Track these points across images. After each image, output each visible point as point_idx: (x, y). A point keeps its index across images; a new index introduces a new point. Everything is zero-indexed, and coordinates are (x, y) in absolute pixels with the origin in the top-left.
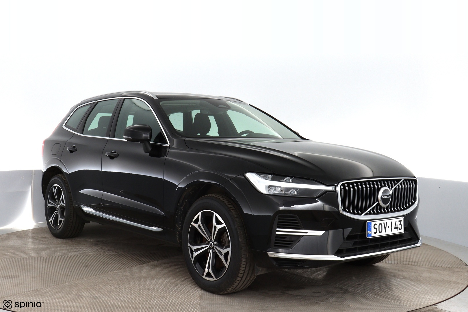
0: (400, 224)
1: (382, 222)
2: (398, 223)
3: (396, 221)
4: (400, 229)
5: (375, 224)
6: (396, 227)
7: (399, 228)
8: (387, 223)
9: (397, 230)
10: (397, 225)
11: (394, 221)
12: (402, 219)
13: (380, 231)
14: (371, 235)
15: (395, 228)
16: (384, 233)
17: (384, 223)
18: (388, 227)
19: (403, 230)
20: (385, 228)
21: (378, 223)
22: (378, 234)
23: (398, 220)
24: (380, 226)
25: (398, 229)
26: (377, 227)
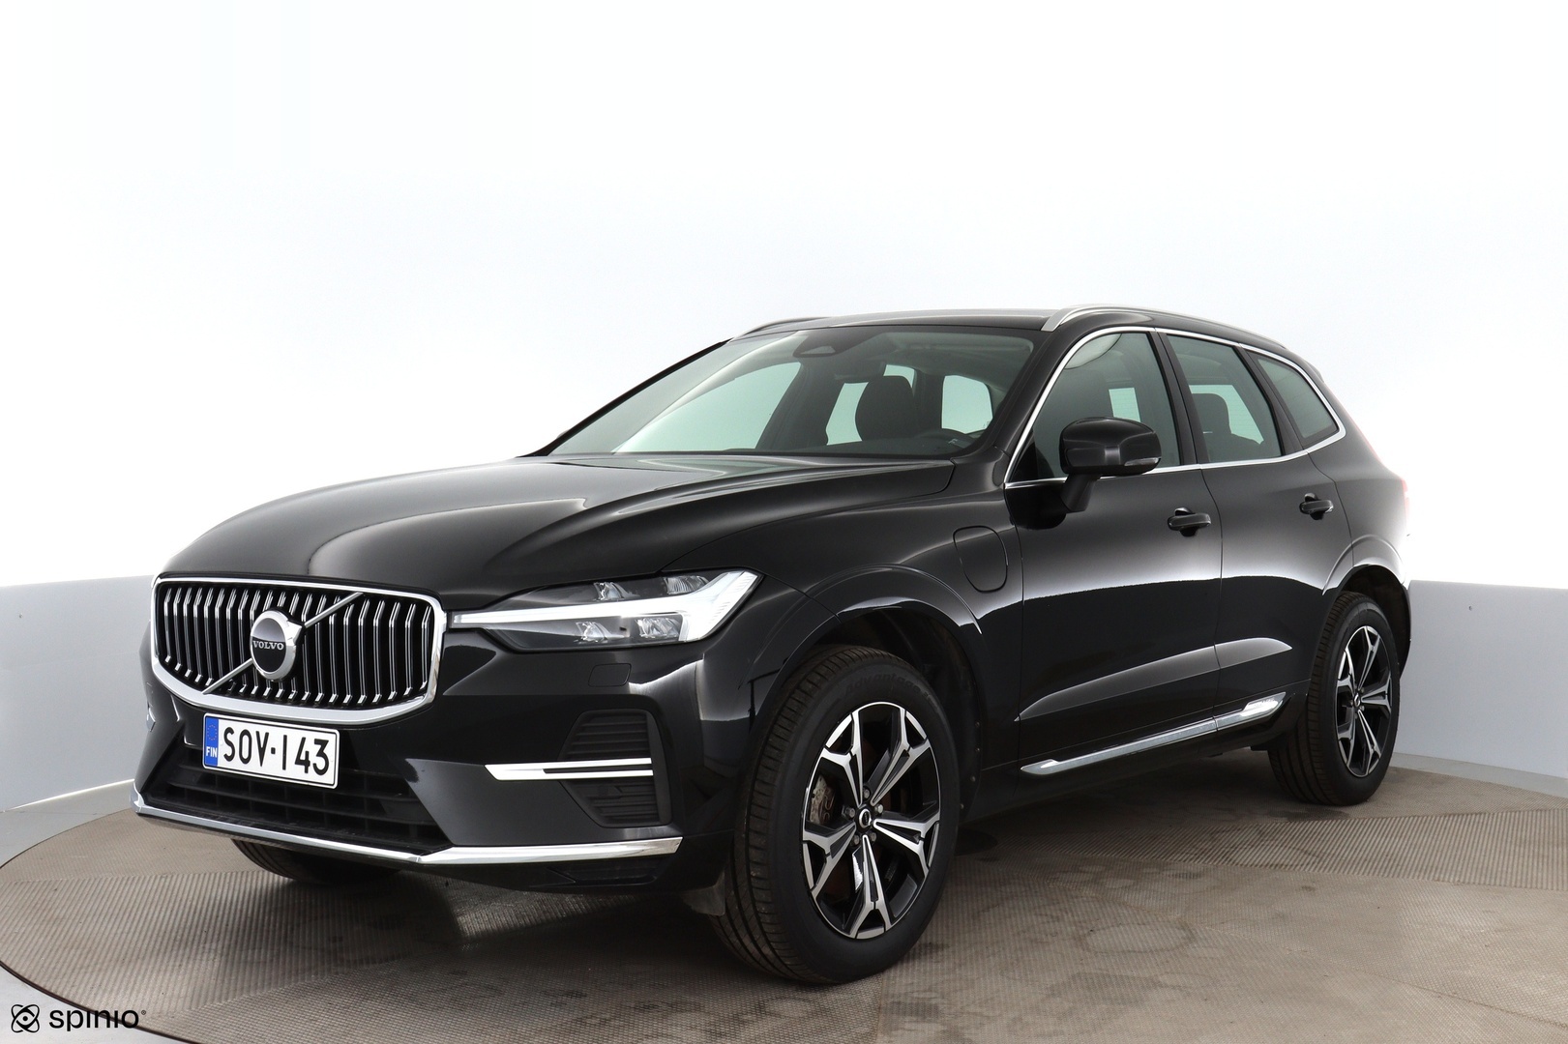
0: (321, 754)
1: (252, 729)
2: (312, 749)
3: (304, 740)
4: (321, 772)
5: (229, 730)
6: (303, 757)
7: (315, 765)
8: (267, 735)
9: (306, 771)
10: (307, 753)
11: (295, 736)
12: (333, 740)
13: (245, 756)
14: (215, 760)
15: (298, 762)
16: (254, 768)
17: (258, 733)
18: (273, 751)
19: (330, 779)
20: (262, 752)
21: (238, 727)
22: (236, 765)
23: (312, 736)
24: (246, 738)
25: (311, 768)
26: (234, 738)
